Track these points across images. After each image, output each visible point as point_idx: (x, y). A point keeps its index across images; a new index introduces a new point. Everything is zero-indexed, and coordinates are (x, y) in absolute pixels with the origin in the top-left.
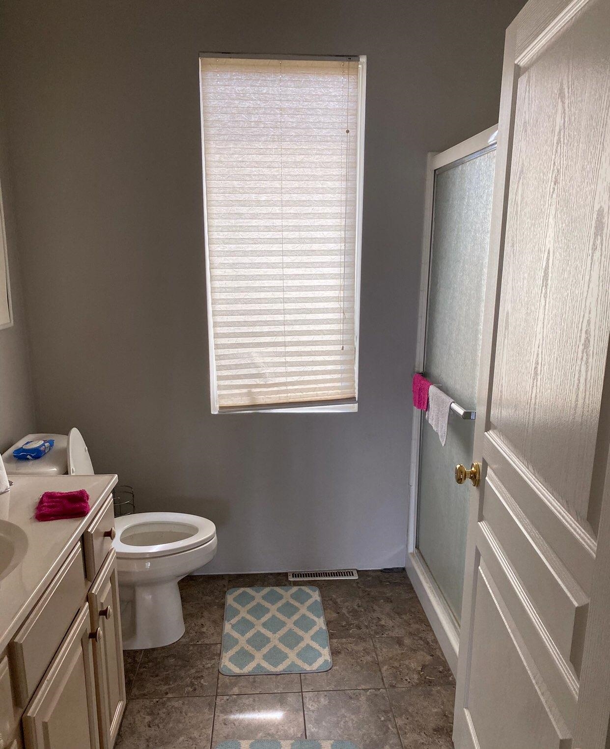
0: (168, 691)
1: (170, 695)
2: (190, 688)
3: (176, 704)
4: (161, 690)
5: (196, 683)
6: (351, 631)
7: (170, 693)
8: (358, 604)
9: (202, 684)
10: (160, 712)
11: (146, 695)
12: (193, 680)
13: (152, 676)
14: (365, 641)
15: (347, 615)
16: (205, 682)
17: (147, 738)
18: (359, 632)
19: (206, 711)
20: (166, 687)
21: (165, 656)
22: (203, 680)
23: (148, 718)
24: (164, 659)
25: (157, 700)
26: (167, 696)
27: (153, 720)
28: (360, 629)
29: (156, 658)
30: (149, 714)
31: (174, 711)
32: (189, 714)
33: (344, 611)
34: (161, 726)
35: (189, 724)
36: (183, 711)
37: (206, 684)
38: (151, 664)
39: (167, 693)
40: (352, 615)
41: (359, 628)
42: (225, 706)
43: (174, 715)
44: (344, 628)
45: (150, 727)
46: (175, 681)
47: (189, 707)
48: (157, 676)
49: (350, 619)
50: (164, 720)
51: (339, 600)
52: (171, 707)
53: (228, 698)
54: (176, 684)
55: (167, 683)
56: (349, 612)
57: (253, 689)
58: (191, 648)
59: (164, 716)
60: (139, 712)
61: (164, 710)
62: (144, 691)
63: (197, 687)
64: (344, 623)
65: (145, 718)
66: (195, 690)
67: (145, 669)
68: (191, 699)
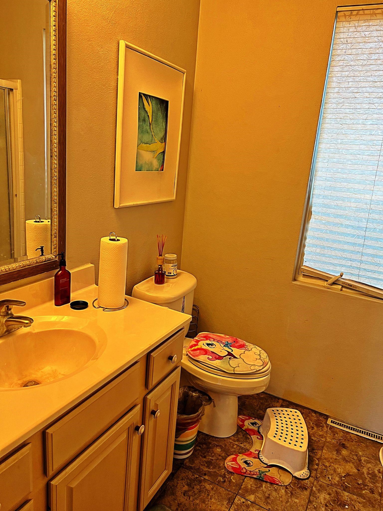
0: (207, 473)
1: (206, 477)
2: (221, 479)
3: (208, 487)
4: (202, 470)
5: (227, 477)
6: (364, 492)
7: (208, 475)
8: (379, 470)
9: (231, 480)
10: (195, 487)
11: (192, 469)
12: (226, 473)
13: (202, 456)
14: (373, 507)
15: (366, 476)
16: (234, 479)
17: (179, 502)
18: (371, 495)
19: (225, 503)
20: (207, 469)
21: (216, 445)
22: (233, 476)
23: (186, 488)
24: (214, 446)
25: (197, 476)
26: (205, 477)
27: (189, 491)
28: (373, 494)
29: (210, 443)
30: (188, 485)
31: (204, 491)
32: (213, 500)
33: (365, 471)
34: (191, 499)
35: (210, 508)
36: (210, 495)
37: (234, 481)
38: (204, 446)
39: (205, 475)
40: (370, 478)
41: (372, 492)
42: (240, 507)
43: (203, 494)
44: (359, 486)
45: (184, 495)
46: (214, 468)
47: (215, 494)
48: (205, 457)
49: (367, 480)
50: (195, 494)
51: (363, 459)
52: (203, 487)
53: (244, 501)
54: (214, 470)
55: (208, 467)
56: (368, 474)
57: (265, 503)
58: (235, 446)
59: (196, 491)
60: (182, 479)
61: (198, 487)
62: (192, 464)
63: (227, 480)
64: (360, 482)
65: (184, 486)
66: (224, 481)
67: (200, 448)
68: (219, 487)
